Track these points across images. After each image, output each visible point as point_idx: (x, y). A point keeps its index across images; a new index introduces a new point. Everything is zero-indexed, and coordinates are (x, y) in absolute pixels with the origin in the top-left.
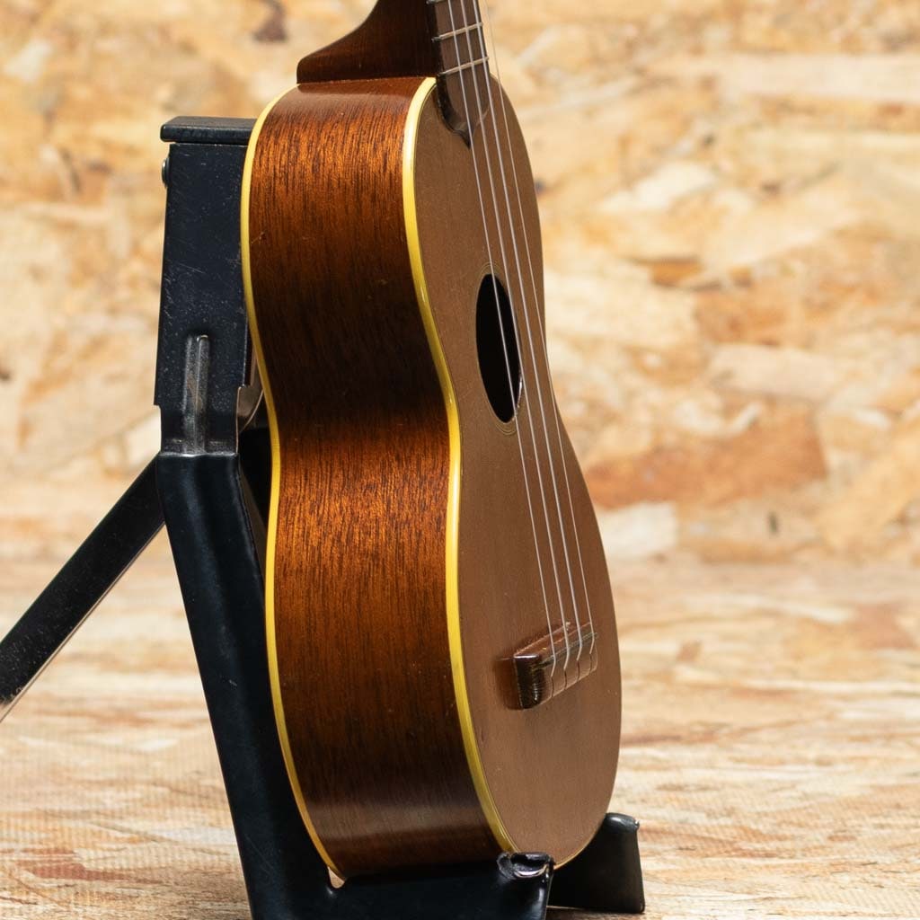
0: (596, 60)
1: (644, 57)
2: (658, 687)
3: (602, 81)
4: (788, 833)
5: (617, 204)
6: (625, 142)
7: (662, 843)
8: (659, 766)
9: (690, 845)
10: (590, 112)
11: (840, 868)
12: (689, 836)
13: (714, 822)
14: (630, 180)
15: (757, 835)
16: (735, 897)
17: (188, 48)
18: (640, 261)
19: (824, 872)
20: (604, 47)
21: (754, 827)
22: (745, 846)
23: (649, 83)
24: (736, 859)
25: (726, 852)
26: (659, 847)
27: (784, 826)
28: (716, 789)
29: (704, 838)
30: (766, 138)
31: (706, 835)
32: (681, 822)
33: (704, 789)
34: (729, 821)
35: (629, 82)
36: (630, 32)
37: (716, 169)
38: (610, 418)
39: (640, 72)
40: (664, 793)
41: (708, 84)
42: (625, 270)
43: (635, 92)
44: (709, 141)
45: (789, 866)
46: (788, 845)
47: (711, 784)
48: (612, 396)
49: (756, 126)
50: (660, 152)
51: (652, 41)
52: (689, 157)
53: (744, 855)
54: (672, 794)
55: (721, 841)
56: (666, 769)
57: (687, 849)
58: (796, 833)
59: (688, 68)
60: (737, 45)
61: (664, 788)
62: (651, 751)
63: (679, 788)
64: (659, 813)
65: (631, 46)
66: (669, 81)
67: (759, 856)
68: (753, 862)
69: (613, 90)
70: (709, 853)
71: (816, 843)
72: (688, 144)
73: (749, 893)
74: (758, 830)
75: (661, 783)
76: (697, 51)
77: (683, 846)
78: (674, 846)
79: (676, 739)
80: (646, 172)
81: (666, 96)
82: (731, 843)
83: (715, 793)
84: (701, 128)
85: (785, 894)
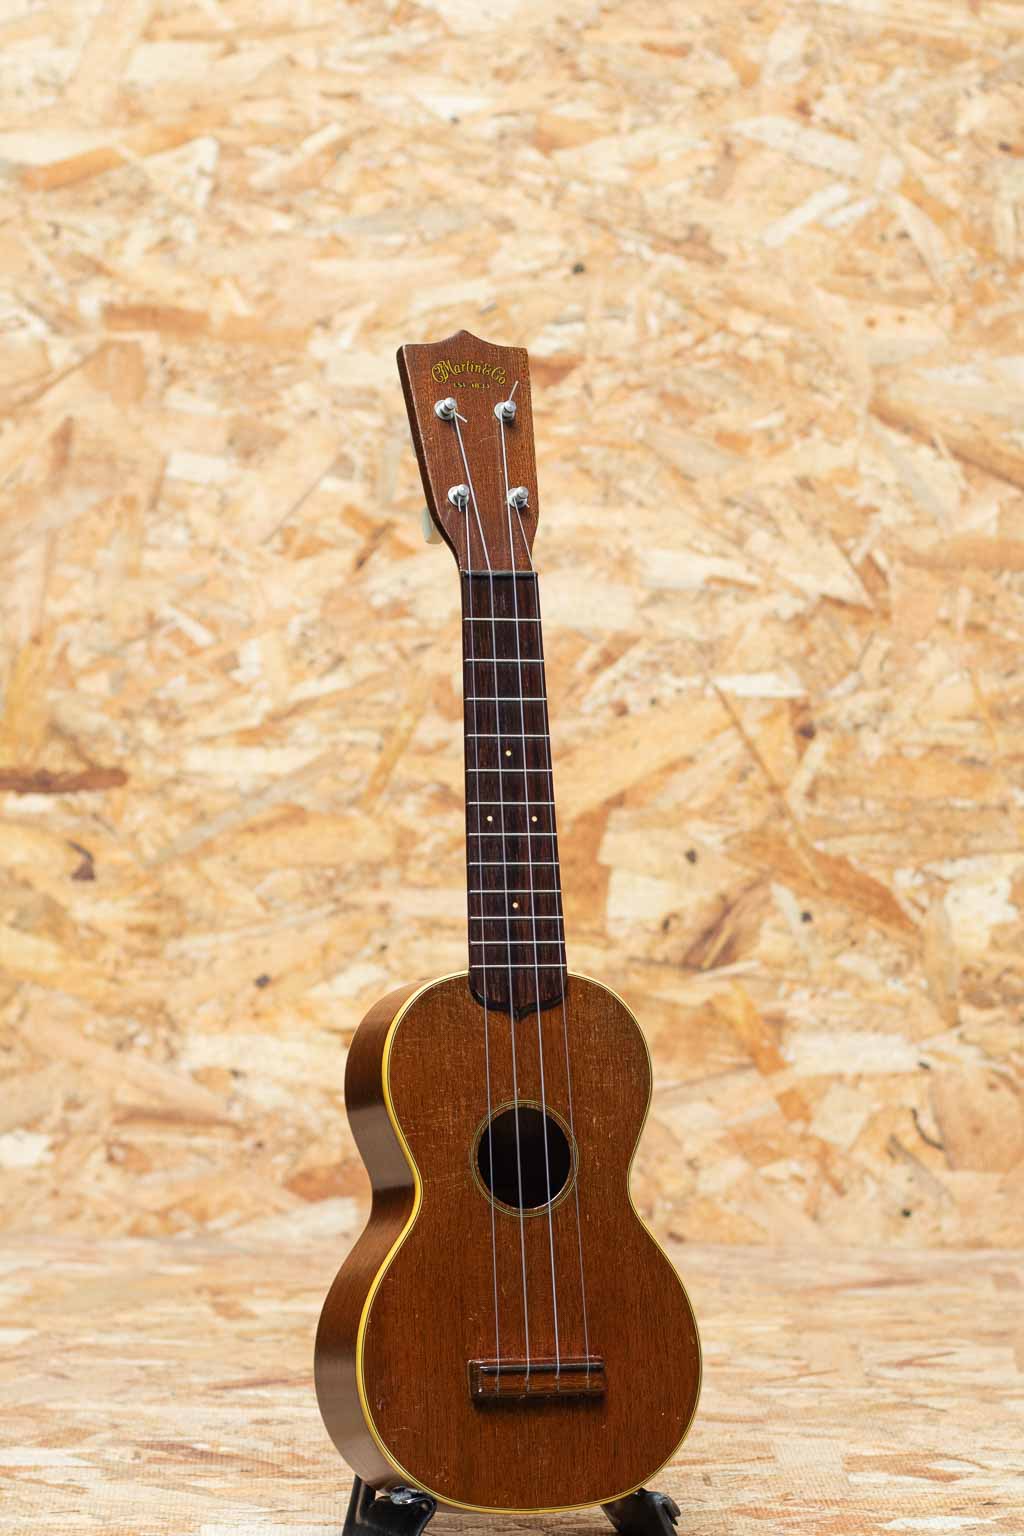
0: (307, 892)
1: (339, 890)
2: (294, 1339)
3: (310, 907)
4: (321, 1459)
5: (320, 992)
6: (325, 949)
7: (232, 1466)
8: (263, 1404)
9: (249, 1468)
10: (302, 928)
11: (343, 1486)
12: (253, 1460)
13: (276, 1449)
14: (327, 977)
15: (300, 1460)
16: (262, 1510)
17: (27, 884)
18: (335, 1031)
19: (330, 1491)
20: (313, 884)
21: (301, 1454)
22: (288, 1469)
23: (343, 908)
24: (276, 1480)
25: (273, 1473)
26: (228, 1470)
27: (322, 1453)
28: (291, 1423)
29: (263, 1462)
30: (423, 945)
31: (265, 1459)
32: (254, 1450)
33: (282, 1422)
34: (285, 1449)
35: (331, 907)
36: (330, 873)
37: (388, 968)
38: (313, 1140)
39: (337, 900)
40: (254, 1426)
41: (383, 908)
42: (325, 1037)
43: (333, 914)
44: (384, 948)
45: (309, 1484)
46: (318, 1468)
47: (289, 1419)
48: (314, 1124)
49: (416, 938)
50: (349, 955)
51: (346, 880)
52: (369, 959)
53: (282, 1476)
54: (259, 1427)
55: (272, 1464)
56: (265, 1406)
57: (247, 1471)
58: (328, 1459)
59: (371, 898)
60: (404, 882)
61: (257, 1422)
62: (264, 1392)
63: (266, 1422)
64: (242, 1442)
65: (330, 883)
66: (356, 907)
67: (293, 1477)
68: (285, 1481)
69: (316, 913)
70: (260, 1474)
71: (336, 1467)
72: (368, 951)
73: (270, 1507)
74: (303, 1457)
75: (255, 1417)
76: (376, 886)
77: (245, 1468)
78: (240, 1469)
79: (285, 1382)
80: (340, 970)
81: (355, 916)
82: (278, 1466)
83: (288, 1427)
84: (378, 940)
85: (296, 1507)
